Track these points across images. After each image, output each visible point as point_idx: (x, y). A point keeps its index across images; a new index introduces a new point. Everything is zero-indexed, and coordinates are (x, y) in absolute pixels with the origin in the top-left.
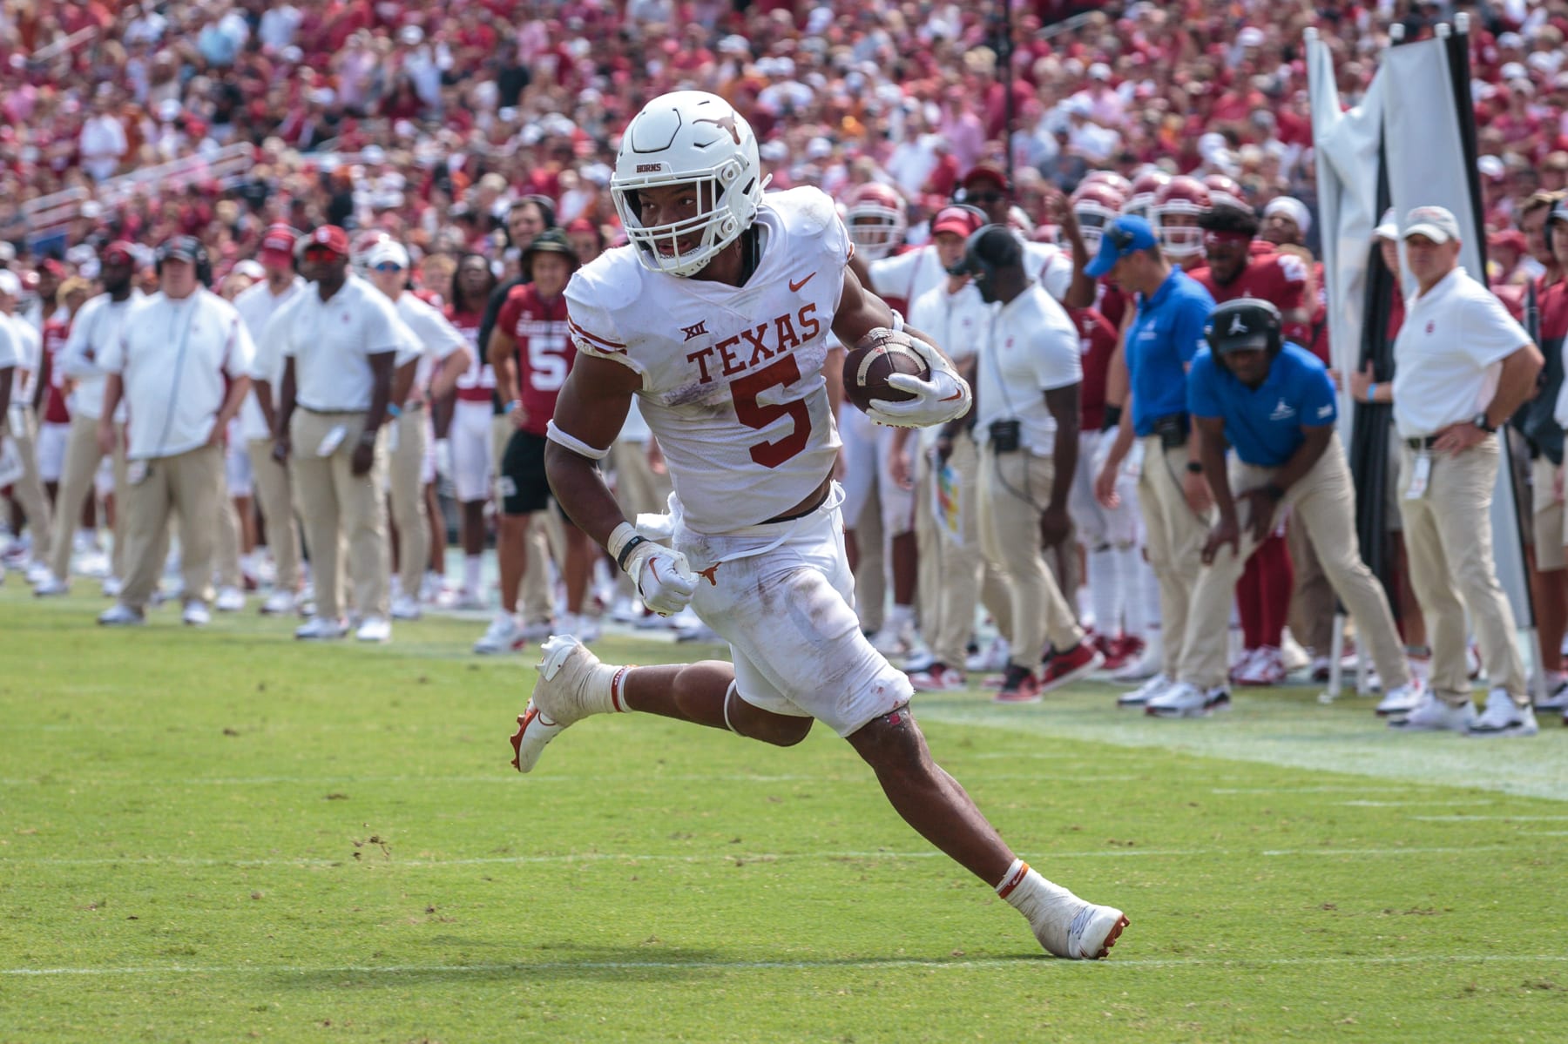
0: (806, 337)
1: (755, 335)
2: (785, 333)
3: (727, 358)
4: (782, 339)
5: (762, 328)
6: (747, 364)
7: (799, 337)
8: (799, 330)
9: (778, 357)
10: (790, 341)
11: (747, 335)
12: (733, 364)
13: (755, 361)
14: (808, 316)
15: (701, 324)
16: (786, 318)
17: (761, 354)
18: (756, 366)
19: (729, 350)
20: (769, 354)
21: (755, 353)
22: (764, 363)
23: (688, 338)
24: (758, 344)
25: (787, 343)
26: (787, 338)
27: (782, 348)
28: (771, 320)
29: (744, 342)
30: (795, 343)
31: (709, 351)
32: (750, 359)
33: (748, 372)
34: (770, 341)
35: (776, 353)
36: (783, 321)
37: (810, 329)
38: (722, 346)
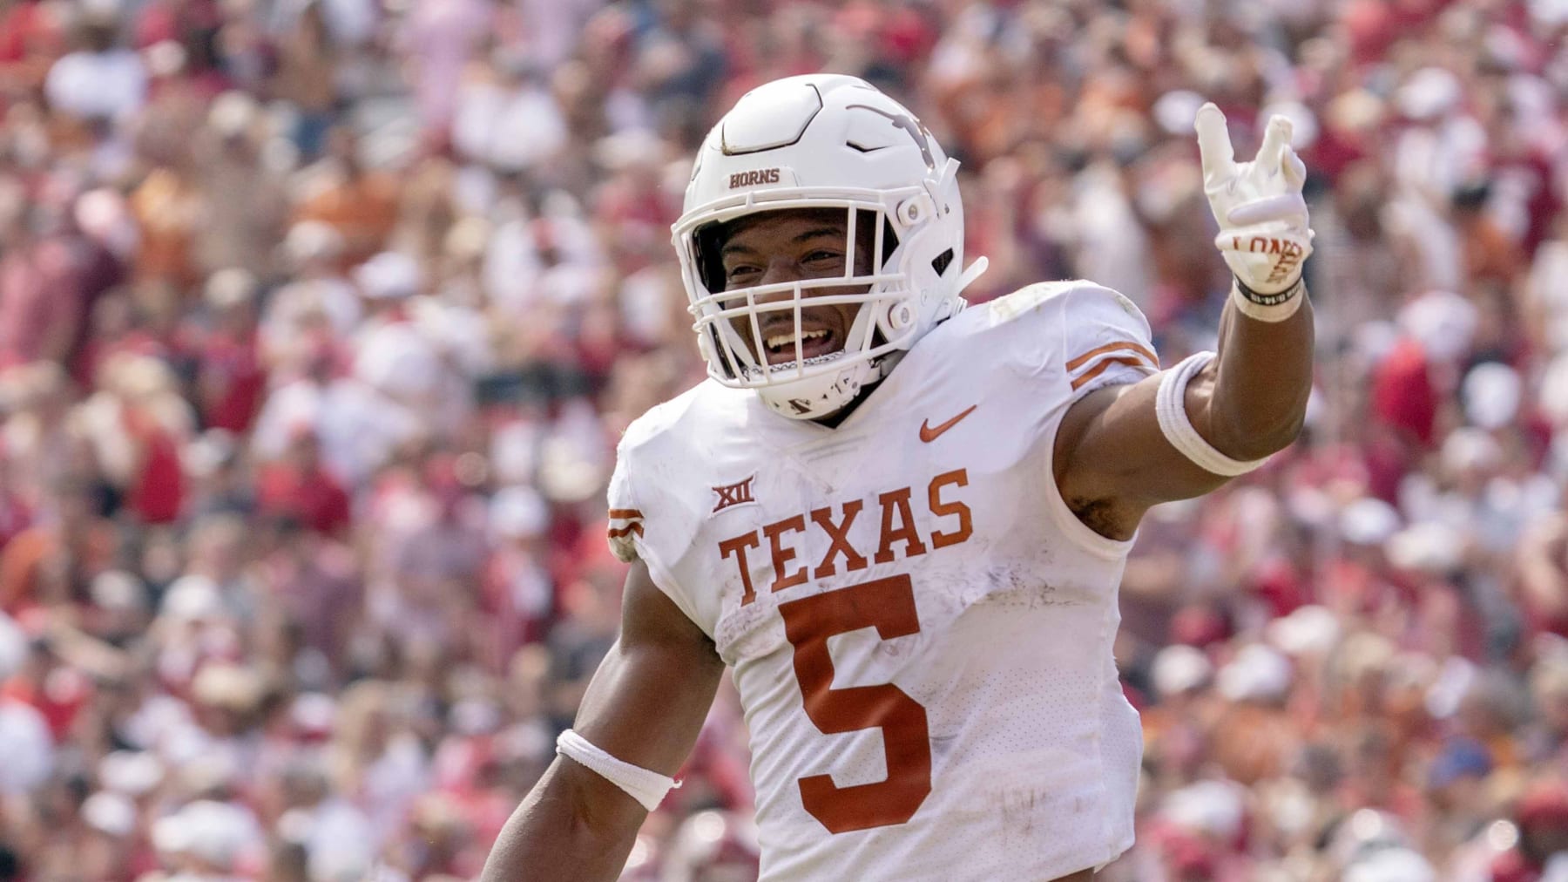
0: (940, 540)
1: (837, 519)
2: (897, 523)
3: (781, 557)
4: (888, 536)
5: (852, 509)
6: (811, 574)
7: (924, 537)
8: (927, 524)
9: (875, 572)
10: (904, 543)
11: (822, 516)
12: (791, 569)
13: (826, 569)
14: (948, 494)
15: (746, 483)
16: (902, 496)
17: (840, 559)
18: (829, 579)
19: (787, 539)
20: (856, 562)
21: (831, 554)
22: (843, 579)
23: (721, 506)
24: (838, 538)
25: (899, 547)
26: (897, 535)
27: (884, 555)
28: (872, 494)
29: (814, 529)
30: (915, 548)
31: (751, 539)
32: (818, 564)
33: (811, 588)
34: (863, 536)
35: (871, 561)
36: (896, 499)
37: (950, 524)
38: (773, 531)
